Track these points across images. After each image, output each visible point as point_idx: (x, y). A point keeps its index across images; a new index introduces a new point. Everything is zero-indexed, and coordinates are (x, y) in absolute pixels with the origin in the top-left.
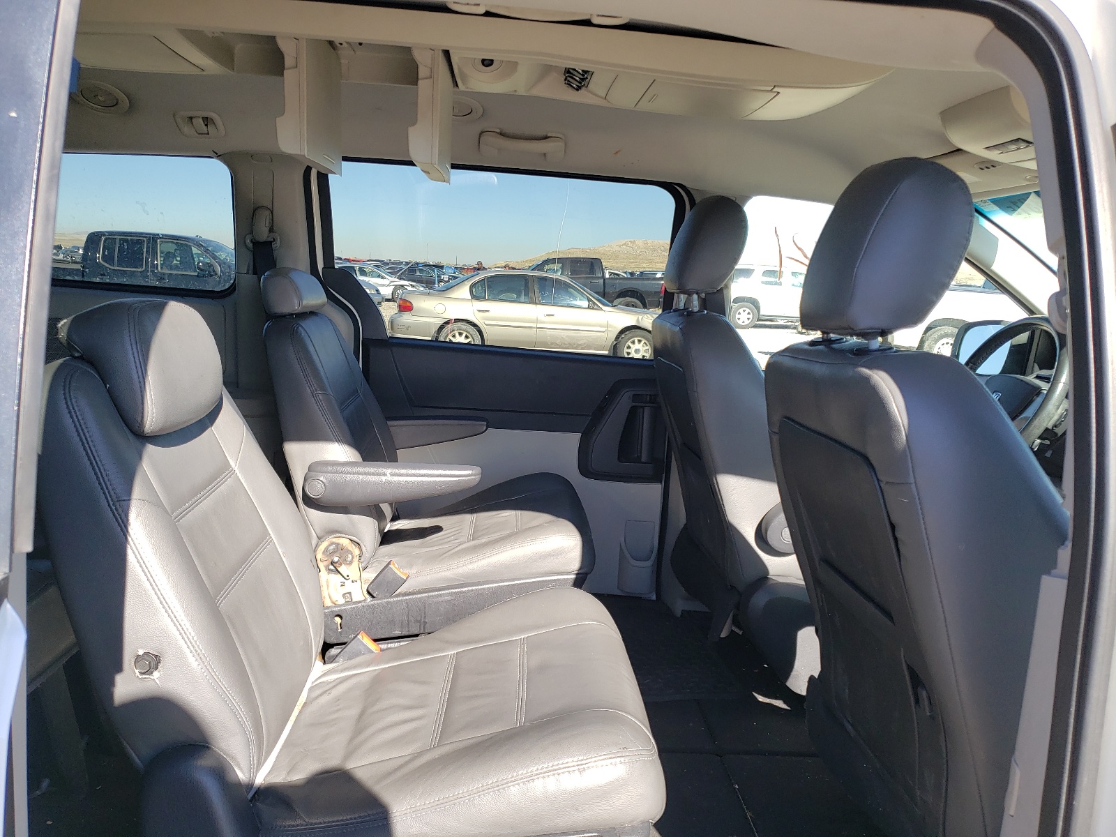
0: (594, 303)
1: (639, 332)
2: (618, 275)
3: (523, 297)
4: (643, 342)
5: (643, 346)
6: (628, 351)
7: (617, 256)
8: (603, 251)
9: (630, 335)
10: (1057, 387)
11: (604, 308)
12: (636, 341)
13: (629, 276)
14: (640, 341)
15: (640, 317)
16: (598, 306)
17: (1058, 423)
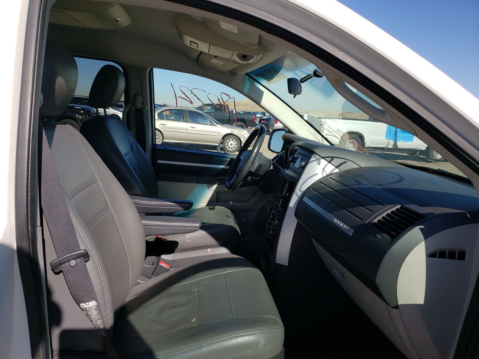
0: (213, 123)
1: (232, 136)
2: (239, 112)
3: (182, 119)
4: (234, 141)
5: (234, 142)
6: (228, 144)
7: (247, 105)
8: (241, 103)
9: (228, 137)
10: (252, 155)
11: (217, 125)
12: (231, 140)
13: (243, 113)
14: (232, 140)
15: (233, 130)
16: (214, 124)
17: (257, 170)
